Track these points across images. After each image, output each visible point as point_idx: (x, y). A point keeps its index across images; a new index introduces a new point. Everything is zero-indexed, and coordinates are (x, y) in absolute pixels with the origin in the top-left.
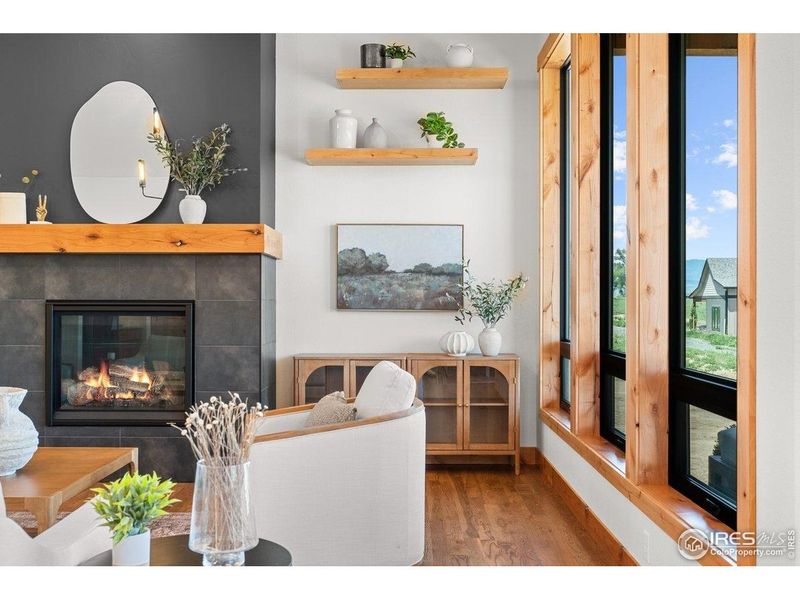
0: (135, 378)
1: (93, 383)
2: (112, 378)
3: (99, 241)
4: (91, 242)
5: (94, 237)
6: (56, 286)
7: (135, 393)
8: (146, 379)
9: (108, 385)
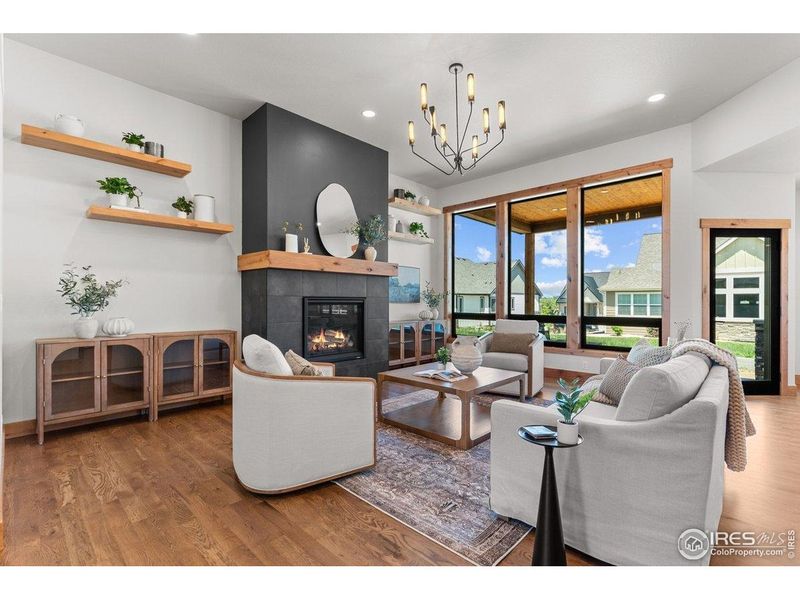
0: (337, 337)
1: (316, 340)
2: (326, 337)
3: (338, 266)
4: (334, 266)
5: (336, 264)
6: (308, 289)
7: (337, 344)
8: (342, 337)
9: (324, 341)
